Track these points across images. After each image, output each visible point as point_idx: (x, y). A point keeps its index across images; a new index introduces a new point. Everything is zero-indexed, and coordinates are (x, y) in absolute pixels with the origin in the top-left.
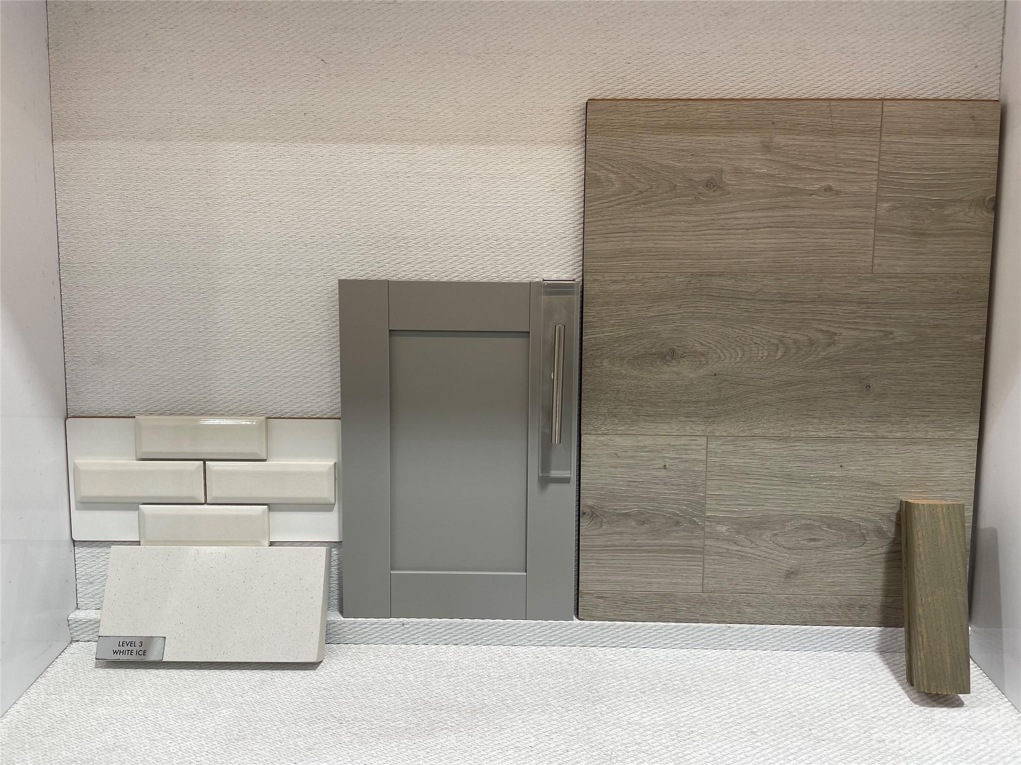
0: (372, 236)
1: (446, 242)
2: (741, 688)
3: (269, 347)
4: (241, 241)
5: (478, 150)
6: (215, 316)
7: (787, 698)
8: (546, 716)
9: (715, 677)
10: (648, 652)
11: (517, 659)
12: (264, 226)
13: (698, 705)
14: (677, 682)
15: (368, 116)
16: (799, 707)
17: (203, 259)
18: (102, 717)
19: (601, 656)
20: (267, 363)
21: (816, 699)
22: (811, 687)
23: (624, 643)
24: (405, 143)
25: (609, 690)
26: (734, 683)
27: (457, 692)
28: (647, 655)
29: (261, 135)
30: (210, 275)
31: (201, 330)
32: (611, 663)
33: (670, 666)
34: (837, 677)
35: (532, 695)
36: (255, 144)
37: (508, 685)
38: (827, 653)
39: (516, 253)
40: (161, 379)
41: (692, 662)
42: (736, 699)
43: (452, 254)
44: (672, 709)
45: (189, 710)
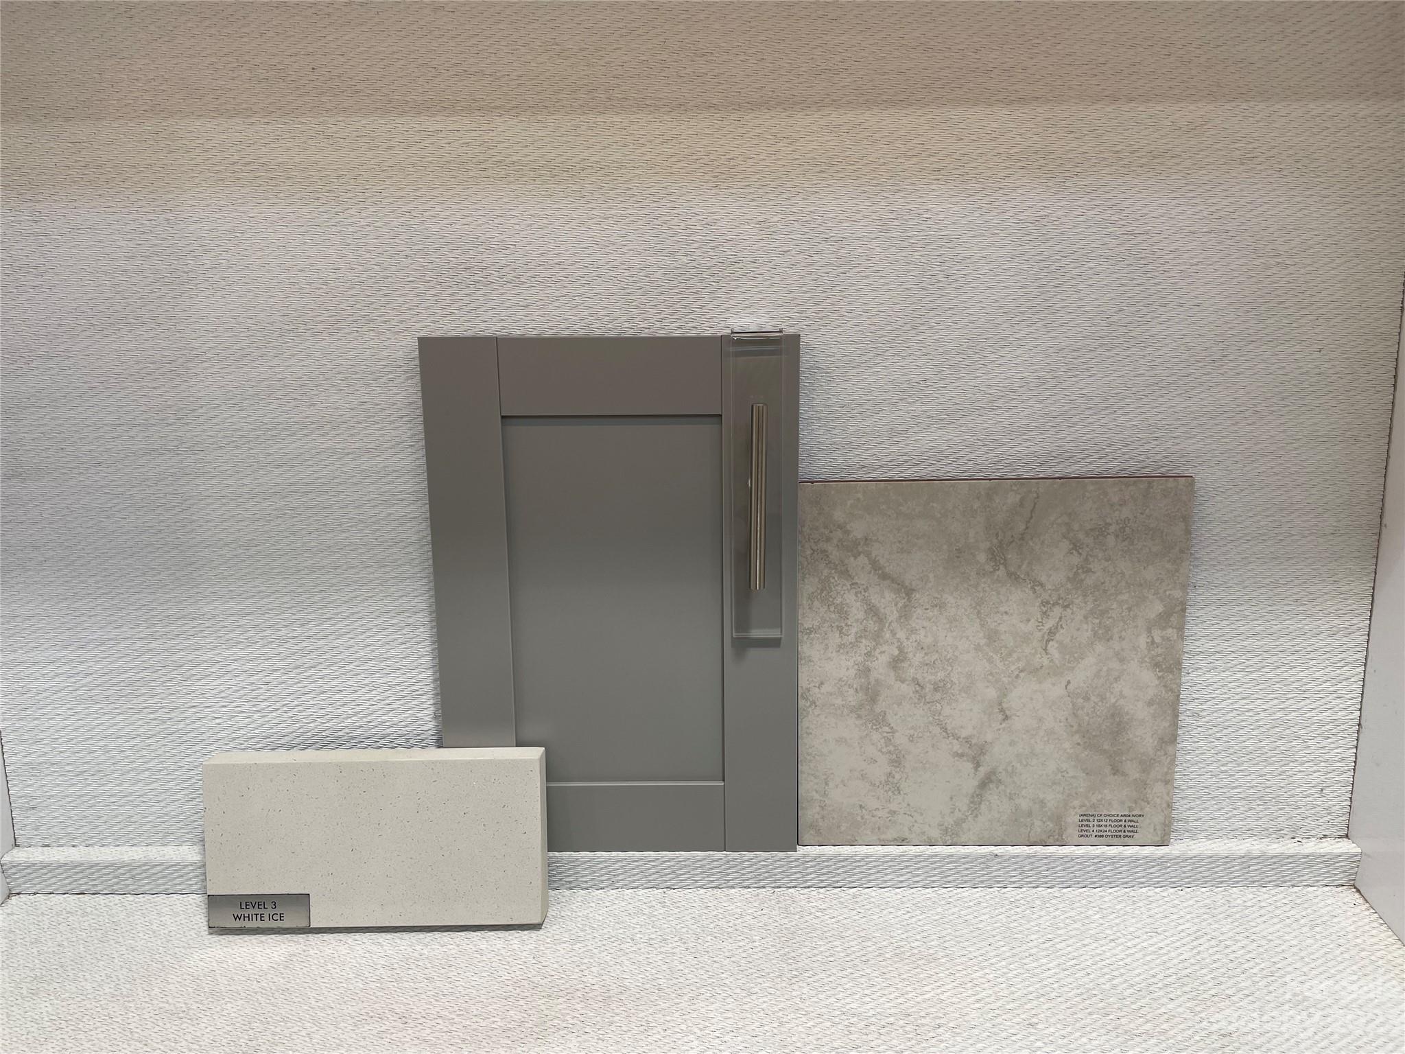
0: (430, 266)
1: (547, 274)
2: (1014, 951)
3: (279, 446)
4: (224, 279)
5: (594, 123)
6: (191, 399)
7: (1082, 966)
8: (717, 1005)
9: (974, 934)
10: (874, 894)
11: (676, 911)
12: (259, 254)
13: (948, 980)
14: (917, 943)
15: (416, 70)
16: (1102, 980)
17: (166, 308)
18: (46, 1019)
19: (803, 903)
20: (277, 472)
21: (1128, 967)
22: (1120, 948)
23: (838, 882)
24: (478, 113)
25: (814, 959)
26: (1002, 943)
27: (583, 967)
28: (872, 900)
29: (244, 106)
30: (178, 335)
31: (170, 421)
32: (818, 914)
33: (906, 917)
34: (1159, 931)
35: (697, 969)
36: (236, 120)
37: (661, 953)
38: (1144, 890)
39: (660, 290)
40: (113, 499)
41: (939, 910)
42: (1005, 970)
43: (557, 293)
44: (909, 989)
45: (178, 1005)
